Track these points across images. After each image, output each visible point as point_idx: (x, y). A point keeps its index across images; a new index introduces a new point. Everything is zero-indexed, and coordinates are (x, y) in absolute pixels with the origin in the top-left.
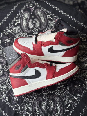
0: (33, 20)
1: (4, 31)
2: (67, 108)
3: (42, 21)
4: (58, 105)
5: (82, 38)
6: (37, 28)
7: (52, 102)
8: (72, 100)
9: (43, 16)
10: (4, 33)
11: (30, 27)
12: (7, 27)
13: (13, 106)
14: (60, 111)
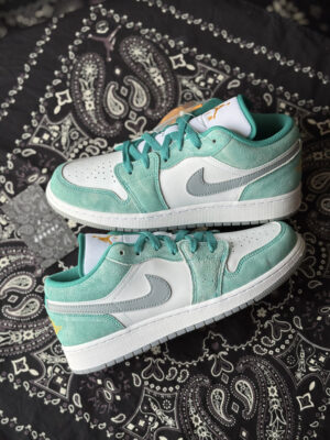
0: (121, 84)
3: (156, 80)
4: (273, 391)
5: (319, 124)
6: (139, 114)
8: (320, 363)
9: (155, 60)
10: (19, 151)
11: (115, 113)
12: (26, 127)
13: (104, 424)
14: (281, 411)
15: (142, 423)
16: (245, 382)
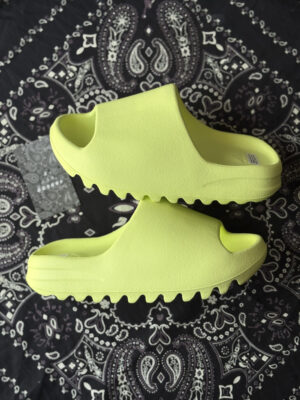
0: (148, 44)
1: (31, 75)
2: (229, 389)
3: (182, 50)
4: (199, 374)
7: (179, 361)
8: (250, 362)
9: (188, 30)
10: (33, 80)
11: (134, 70)
12: (45, 59)
13: (38, 357)
14: (201, 394)
15: (72, 366)
16: (177, 357)
